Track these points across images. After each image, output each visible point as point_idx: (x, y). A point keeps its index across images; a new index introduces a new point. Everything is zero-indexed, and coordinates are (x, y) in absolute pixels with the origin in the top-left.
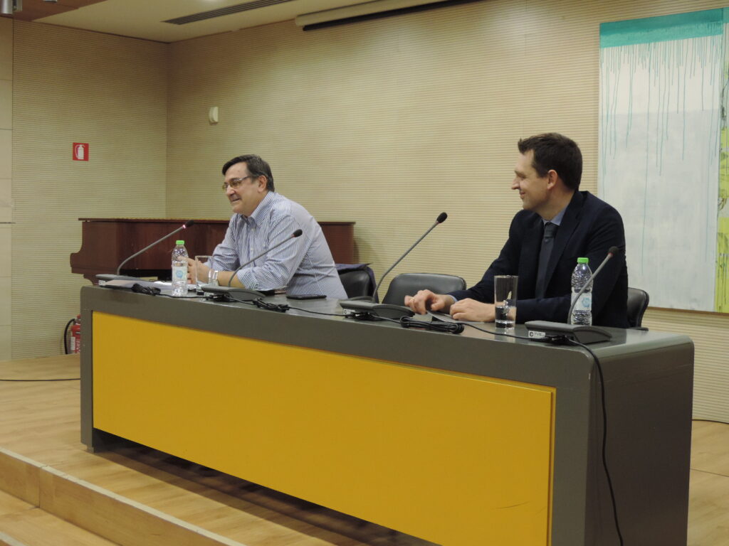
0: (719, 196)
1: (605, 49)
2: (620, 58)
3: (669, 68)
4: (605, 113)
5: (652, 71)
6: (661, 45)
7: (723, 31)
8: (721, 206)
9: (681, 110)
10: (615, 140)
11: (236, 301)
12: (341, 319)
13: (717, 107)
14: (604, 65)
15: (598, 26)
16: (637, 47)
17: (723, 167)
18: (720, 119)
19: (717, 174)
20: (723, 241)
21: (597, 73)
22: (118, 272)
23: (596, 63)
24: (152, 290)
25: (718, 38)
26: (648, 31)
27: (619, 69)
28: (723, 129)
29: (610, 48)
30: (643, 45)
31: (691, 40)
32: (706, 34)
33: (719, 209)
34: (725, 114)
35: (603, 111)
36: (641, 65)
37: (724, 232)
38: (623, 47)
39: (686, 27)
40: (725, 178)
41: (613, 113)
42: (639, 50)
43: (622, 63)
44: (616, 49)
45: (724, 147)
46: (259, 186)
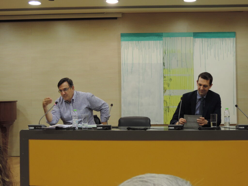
0: (164, 89)
1: (123, 42)
2: (128, 45)
3: (146, 49)
4: (123, 63)
5: (140, 50)
6: (143, 42)
7: (163, 40)
8: (164, 92)
9: (150, 62)
10: (127, 71)
13: (162, 62)
14: (123, 47)
16: (134, 42)
17: (165, 80)
18: (163, 66)
19: (163, 82)
20: (166, 102)
25: (161, 42)
26: (138, 37)
27: (128, 49)
28: (164, 69)
29: (125, 42)
30: (136, 42)
31: (153, 41)
32: (157, 40)
33: (164, 93)
35: (123, 61)
36: (136, 48)
37: (166, 100)
38: (129, 41)
39: (151, 37)
40: (165, 84)
41: (126, 63)
42: (135, 43)
43: (129, 47)
44: (127, 42)
45: (165, 74)
46: (73, 90)
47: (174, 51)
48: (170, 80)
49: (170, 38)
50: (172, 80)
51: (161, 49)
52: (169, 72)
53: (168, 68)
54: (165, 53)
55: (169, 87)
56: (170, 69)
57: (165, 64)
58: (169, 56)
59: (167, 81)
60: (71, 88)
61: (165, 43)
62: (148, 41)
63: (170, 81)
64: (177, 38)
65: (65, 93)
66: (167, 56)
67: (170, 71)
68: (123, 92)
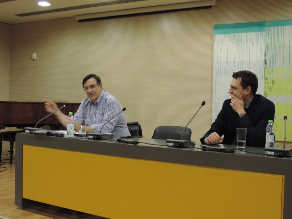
0: (264, 94)
1: (216, 35)
3: (243, 44)
4: (216, 61)
5: (236, 45)
6: (240, 34)
7: (265, 31)
9: (248, 60)
10: (220, 72)
11: (105, 139)
12: (166, 147)
13: (263, 60)
14: (216, 42)
15: (213, 26)
16: (230, 35)
17: (266, 83)
18: (264, 65)
19: (263, 86)
21: (212, 45)
22: (36, 127)
23: (212, 40)
25: (263, 33)
26: (234, 29)
27: (222, 43)
28: (266, 68)
29: (219, 35)
30: (232, 34)
31: (252, 33)
32: (258, 31)
34: (266, 62)
35: (215, 59)
36: (231, 42)
38: (224, 34)
39: (250, 28)
40: (267, 87)
41: (220, 61)
42: (231, 36)
43: (223, 40)
44: (221, 35)
45: (266, 75)
46: (100, 88)
47: (279, 45)
48: (272, 82)
49: (274, 27)
50: (275, 82)
51: (262, 42)
52: (272, 72)
53: (271, 67)
54: (268, 47)
55: (272, 91)
56: (273, 68)
57: (268, 62)
58: (272, 51)
59: (269, 84)
61: (269, 35)
62: (246, 33)
63: (272, 84)
64: (285, 26)
66: (270, 52)
67: (273, 71)
68: (214, 97)
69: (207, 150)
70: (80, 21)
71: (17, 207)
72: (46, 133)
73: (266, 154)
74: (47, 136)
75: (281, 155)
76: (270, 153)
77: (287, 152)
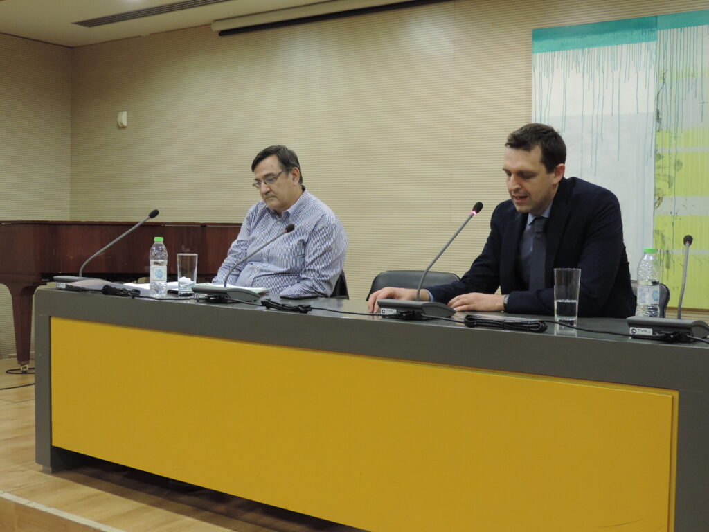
0: (655, 195)
1: (538, 54)
2: (553, 62)
3: (603, 72)
4: (538, 117)
5: (586, 76)
6: (595, 50)
7: (657, 38)
8: (657, 205)
9: (616, 112)
11: (238, 302)
13: (652, 109)
14: (537, 70)
15: (531, 33)
16: (570, 52)
17: (659, 167)
18: (655, 122)
19: (653, 174)
20: (660, 237)
21: (529, 78)
22: (80, 274)
23: (529, 67)
24: (130, 292)
25: (652, 45)
26: (582, 37)
27: (552, 73)
28: (659, 131)
29: (543, 54)
30: (576, 51)
31: (625, 46)
32: (640, 40)
33: (655, 208)
34: (660, 117)
35: (536, 114)
36: (574, 70)
37: (660, 229)
38: (556, 52)
39: (620, 33)
40: (661, 178)
41: (546, 116)
42: (573, 56)
43: (555, 68)
44: (549, 54)
45: (659, 148)
46: (294, 179)
47: (691, 73)
48: (675, 165)
49: (679, 29)
50: (682, 164)
51: (650, 67)
52: (673, 141)
53: (673, 128)
54: (664, 79)
55: (673, 187)
56: (676, 129)
57: (664, 116)
58: (674, 88)
59: (668, 169)
60: (287, 174)
61: (665, 49)
62: (609, 47)
63: (675, 169)
64: (705, 27)
65: (268, 189)
66: (669, 90)
67: (676, 137)
69: (477, 326)
70: (223, 33)
71: (41, 467)
72: (101, 288)
73: (631, 333)
74: (102, 296)
75: (667, 335)
76: (639, 331)
77: (688, 328)
